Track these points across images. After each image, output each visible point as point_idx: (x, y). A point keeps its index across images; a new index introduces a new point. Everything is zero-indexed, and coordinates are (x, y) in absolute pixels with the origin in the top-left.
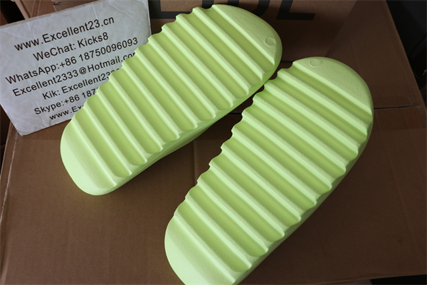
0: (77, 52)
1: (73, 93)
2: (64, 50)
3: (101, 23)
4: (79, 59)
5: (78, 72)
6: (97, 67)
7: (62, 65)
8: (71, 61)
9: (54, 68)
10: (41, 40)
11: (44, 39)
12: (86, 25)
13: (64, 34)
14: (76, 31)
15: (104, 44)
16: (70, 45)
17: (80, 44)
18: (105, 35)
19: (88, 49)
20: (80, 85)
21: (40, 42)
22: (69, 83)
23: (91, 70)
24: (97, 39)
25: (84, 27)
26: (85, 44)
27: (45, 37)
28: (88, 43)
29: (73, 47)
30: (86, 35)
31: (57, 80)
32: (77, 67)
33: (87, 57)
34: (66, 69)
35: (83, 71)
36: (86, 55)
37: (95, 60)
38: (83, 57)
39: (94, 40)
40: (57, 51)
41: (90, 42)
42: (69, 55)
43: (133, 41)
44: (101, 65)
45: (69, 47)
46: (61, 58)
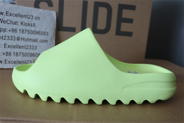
0: (19, 27)
1: (9, 50)
2: (13, 23)
3: (34, 18)
4: (18, 31)
5: (16, 38)
6: (26, 40)
7: (10, 31)
8: (14, 30)
9: (5, 30)
10: (5, 13)
11: (7, 14)
12: (27, 16)
13: (16, 15)
14: (22, 16)
15: (33, 29)
16: (17, 22)
17: (22, 23)
18: (34, 24)
19: (24, 27)
20: (14, 47)
21: (4, 14)
22: (10, 43)
23: (23, 40)
24: (30, 25)
25: (26, 16)
26: (24, 24)
27: (7, 13)
28: (25, 24)
29: (18, 24)
30: (26, 20)
31: (4, 38)
32: (16, 35)
34: (10, 34)
35: (18, 39)
36: (23, 31)
37: (26, 36)
39: (29, 25)
40: (10, 22)
41: (27, 25)
42: (15, 27)
43: (46, 34)
44: (28, 40)
45: (16, 23)
46: (10, 27)
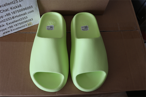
1: (11, 25)
2: (5, 11)
3: (18, 1)
4: (11, 14)
5: (12, 18)
6: (18, 16)
7: (5, 16)
8: (8, 14)
9: (2, 17)
13: (5, 5)
14: (9, 4)
15: (20, 8)
17: (11, 9)
18: (20, 5)
19: (14, 10)
20: (13, 22)
22: (9, 22)
23: (16, 17)
24: (17, 7)
25: (12, 3)
28: (14, 8)
29: (9, 10)
30: (13, 5)
31: (4, 21)
32: (11, 16)
33: (14, 13)
34: (7, 17)
35: (13, 18)
36: (14, 12)
37: (18, 14)
38: (13, 13)
40: (3, 11)
41: (15, 8)
42: (7, 12)
43: (31, 7)
44: (20, 15)
45: (7, 10)
46: (5, 13)
